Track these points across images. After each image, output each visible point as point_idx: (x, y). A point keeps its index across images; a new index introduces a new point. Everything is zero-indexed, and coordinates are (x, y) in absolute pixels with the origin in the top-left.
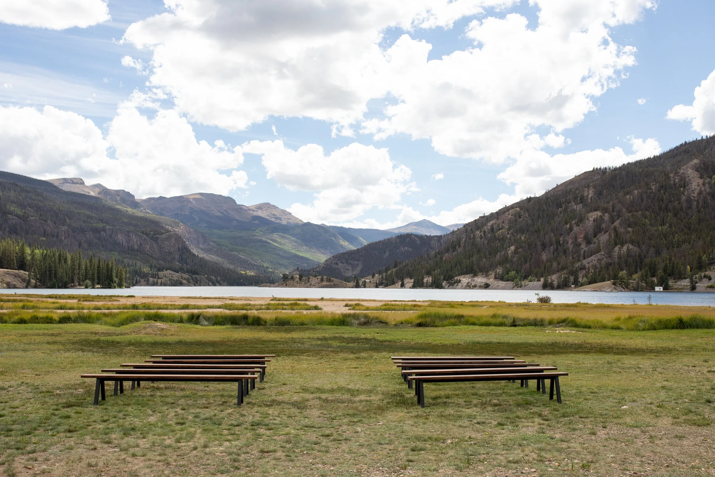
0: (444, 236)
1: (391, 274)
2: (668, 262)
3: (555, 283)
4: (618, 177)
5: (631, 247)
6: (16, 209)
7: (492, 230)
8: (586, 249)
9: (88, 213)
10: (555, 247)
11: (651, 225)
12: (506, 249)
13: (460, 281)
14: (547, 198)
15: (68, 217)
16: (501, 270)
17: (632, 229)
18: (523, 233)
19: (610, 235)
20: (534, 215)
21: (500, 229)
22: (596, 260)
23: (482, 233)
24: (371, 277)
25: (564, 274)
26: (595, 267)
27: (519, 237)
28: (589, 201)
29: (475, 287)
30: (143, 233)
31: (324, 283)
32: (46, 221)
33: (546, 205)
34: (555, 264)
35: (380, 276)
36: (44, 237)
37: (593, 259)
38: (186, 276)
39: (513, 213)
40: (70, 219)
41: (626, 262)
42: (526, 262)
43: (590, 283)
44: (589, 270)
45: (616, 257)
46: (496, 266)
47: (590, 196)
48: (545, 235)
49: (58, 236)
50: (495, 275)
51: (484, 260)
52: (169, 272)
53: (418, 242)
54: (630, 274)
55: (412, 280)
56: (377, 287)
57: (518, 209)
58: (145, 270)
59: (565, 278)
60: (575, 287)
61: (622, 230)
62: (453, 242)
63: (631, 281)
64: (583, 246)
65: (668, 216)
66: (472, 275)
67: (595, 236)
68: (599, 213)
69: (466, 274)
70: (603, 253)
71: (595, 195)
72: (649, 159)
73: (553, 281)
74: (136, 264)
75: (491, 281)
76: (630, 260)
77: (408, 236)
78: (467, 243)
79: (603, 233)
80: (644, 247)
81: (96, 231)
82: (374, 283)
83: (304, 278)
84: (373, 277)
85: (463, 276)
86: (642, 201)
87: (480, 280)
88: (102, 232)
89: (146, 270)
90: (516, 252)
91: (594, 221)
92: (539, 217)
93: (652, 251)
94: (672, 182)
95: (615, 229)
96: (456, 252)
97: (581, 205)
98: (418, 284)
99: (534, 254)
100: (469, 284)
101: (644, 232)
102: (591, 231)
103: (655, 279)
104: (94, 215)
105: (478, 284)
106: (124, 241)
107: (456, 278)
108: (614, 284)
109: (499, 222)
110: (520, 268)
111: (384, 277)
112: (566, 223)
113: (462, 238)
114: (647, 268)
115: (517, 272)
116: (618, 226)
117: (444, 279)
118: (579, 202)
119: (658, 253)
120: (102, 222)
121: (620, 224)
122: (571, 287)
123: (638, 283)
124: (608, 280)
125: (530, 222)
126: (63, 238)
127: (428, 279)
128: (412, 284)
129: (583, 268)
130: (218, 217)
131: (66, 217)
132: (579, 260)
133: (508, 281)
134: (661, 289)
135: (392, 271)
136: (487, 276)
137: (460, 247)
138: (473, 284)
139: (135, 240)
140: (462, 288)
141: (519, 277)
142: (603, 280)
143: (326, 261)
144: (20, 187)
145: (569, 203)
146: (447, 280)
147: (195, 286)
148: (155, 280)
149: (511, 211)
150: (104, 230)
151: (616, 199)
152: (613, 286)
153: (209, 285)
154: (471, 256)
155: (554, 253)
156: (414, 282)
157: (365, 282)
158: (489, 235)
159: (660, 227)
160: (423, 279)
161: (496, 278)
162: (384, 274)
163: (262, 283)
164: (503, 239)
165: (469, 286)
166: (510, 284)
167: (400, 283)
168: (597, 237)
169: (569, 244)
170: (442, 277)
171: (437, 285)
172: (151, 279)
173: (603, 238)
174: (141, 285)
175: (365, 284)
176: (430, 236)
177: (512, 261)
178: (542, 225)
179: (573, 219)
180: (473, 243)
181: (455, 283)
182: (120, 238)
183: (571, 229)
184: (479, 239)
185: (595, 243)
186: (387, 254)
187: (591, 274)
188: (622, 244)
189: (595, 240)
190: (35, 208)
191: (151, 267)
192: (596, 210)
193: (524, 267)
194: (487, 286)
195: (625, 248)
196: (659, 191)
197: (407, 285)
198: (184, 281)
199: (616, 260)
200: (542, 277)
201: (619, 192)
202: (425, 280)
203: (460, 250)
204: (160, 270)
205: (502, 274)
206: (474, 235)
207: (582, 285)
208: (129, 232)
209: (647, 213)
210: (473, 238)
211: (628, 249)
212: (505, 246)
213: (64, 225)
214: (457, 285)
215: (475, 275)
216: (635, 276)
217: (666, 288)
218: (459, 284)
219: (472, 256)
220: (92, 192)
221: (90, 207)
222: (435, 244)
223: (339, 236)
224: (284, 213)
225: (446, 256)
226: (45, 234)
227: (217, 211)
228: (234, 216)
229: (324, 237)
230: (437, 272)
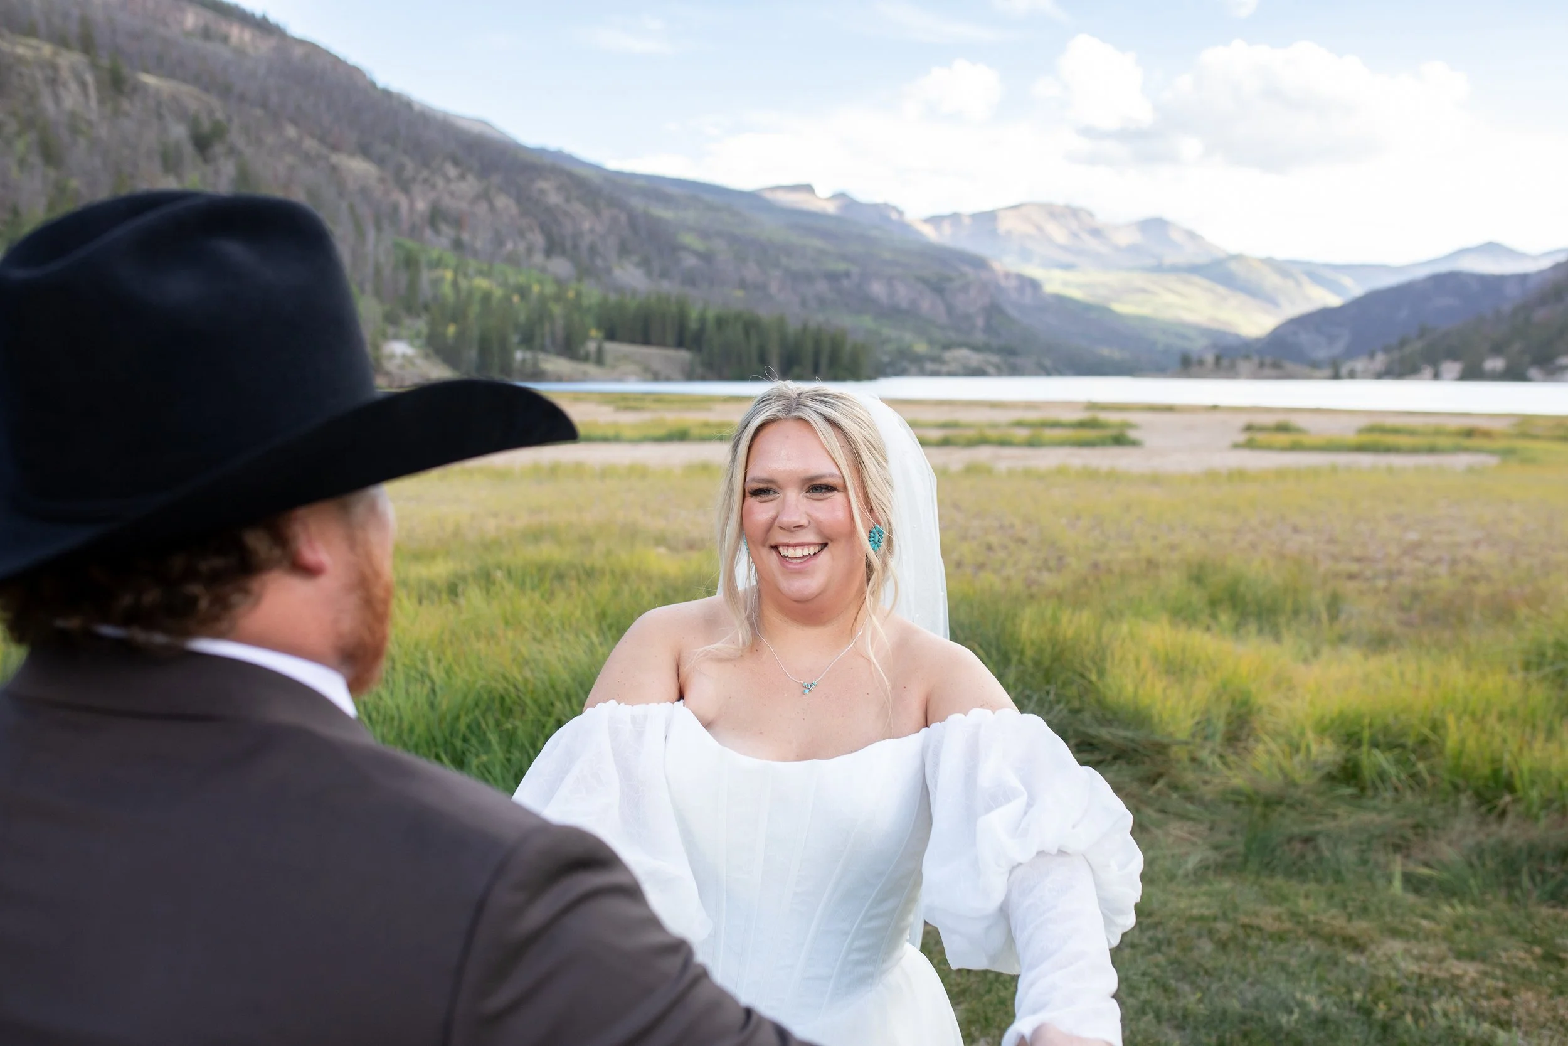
0: (1537, 273)
1: (1413, 352)
6: (694, 240)
9: (820, 244)
15: (785, 253)
24: (1367, 359)
30: (918, 278)
31: (1267, 371)
32: (744, 260)
35: (1388, 357)
38: (995, 359)
40: (789, 257)
49: (764, 288)
52: (964, 351)
53: (1476, 289)
55: (1459, 365)
56: (1380, 377)
58: (918, 348)
62: (1556, 286)
74: (903, 336)
77: (1452, 275)
81: (833, 277)
82: (1372, 370)
83: (1225, 362)
84: (1371, 359)
88: (844, 280)
89: (921, 348)
96: (1562, 305)
98: (1473, 373)
104: (831, 248)
106: (883, 296)
107: (1560, 360)
111: (1396, 359)
117: (1533, 362)
120: (845, 261)
126: (774, 291)
127: (1495, 364)
128: (1458, 372)
130: (1060, 247)
131: (782, 254)
135: (1415, 347)
139: (903, 294)
143: (1275, 329)
144: (706, 203)
146: (1540, 364)
147: (1011, 375)
148: (937, 366)
150: (848, 276)
153: (1038, 375)
156: (1463, 369)
157: (1354, 367)
160: (1482, 362)
162: (1397, 354)
163: (1142, 371)
167: (1431, 370)
170: (1528, 358)
172: (929, 366)
174: (910, 376)
175: (1353, 371)
176: (1503, 275)
181: (1558, 369)
182: (877, 289)
186: (1404, 312)
190: (727, 239)
191: (931, 342)
197: (1446, 375)
198: (991, 370)
202: (1488, 364)
204: (947, 347)
208: (891, 277)
213: (776, 267)
214: (1562, 375)
220: (831, 208)
221: (825, 234)
222: (1512, 291)
223: (1304, 279)
224: (1191, 235)
225: (1540, 315)
226: (743, 284)
227: (1058, 234)
228: (1092, 243)
229: (1272, 280)
230: (1517, 346)
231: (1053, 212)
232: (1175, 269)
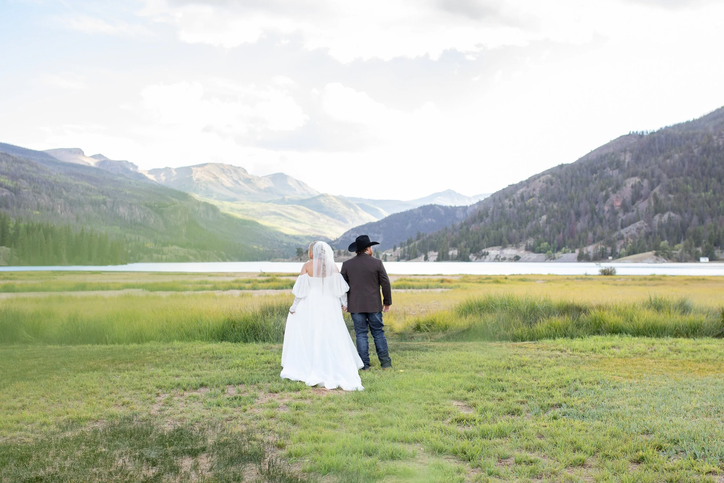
0: (470, 206)
1: (414, 247)
2: (713, 231)
3: (591, 255)
4: (657, 141)
5: (672, 214)
6: (7, 181)
7: (522, 198)
8: (624, 217)
9: (86, 184)
10: (590, 216)
11: (694, 191)
12: (537, 218)
13: (488, 254)
14: (581, 164)
15: (65, 189)
16: (532, 241)
17: (673, 196)
18: (555, 201)
19: (650, 203)
20: (567, 182)
21: (530, 197)
22: (635, 229)
23: (511, 202)
24: (392, 250)
25: (601, 244)
26: (632, 236)
27: (551, 205)
28: (626, 166)
29: (504, 259)
30: (146, 205)
31: (342, 257)
32: (39, 193)
33: (580, 171)
34: (590, 235)
35: (402, 249)
36: (38, 210)
37: (632, 229)
38: (193, 251)
39: (545, 180)
40: (67, 191)
41: (667, 232)
42: (559, 232)
43: (629, 254)
44: (627, 240)
45: (657, 226)
46: (527, 238)
47: (627, 161)
48: (579, 203)
49: (53, 209)
50: (526, 247)
51: (514, 230)
52: (175, 247)
53: (443, 213)
54: (672, 244)
55: (437, 253)
56: (398, 260)
57: (549, 176)
58: (148, 245)
59: (603, 249)
60: (613, 259)
61: (662, 197)
62: (480, 212)
63: (674, 252)
64: (620, 215)
65: (711, 181)
66: (501, 247)
67: (633, 203)
68: (637, 179)
69: (495, 246)
70: (642, 221)
71: (632, 159)
72: (688, 123)
73: (588, 252)
74: (139, 238)
75: (521, 252)
76: (672, 229)
77: (432, 206)
78: (495, 213)
79: (642, 200)
80: (686, 216)
81: (95, 204)
82: (395, 257)
84: (394, 250)
85: (491, 248)
86: (684, 166)
87: (510, 252)
88: (102, 206)
89: (150, 245)
90: (548, 222)
91: (632, 187)
92: (572, 184)
93: (695, 219)
94: (716, 145)
95: (655, 196)
96: (483, 223)
97: (617, 171)
98: (443, 258)
99: (568, 224)
100: (498, 257)
101: (686, 199)
102: (629, 199)
103: (700, 249)
104: (93, 187)
105: (507, 257)
106: (126, 215)
107: (483, 251)
108: (656, 255)
109: (529, 189)
110: (552, 238)
111: (407, 250)
112: (602, 190)
113: (490, 207)
114: (691, 237)
115: (550, 243)
116: (658, 193)
117: (471, 252)
118: (615, 167)
119: (702, 221)
120: (103, 195)
121: (660, 191)
122: (608, 258)
123: (681, 253)
124: (649, 250)
125: (563, 189)
126: (59, 211)
127: (453, 252)
128: (436, 257)
129: (621, 238)
130: (228, 188)
131: (63, 189)
132: (616, 230)
133: (540, 252)
134: (707, 259)
135: (415, 244)
136: (517, 247)
137: (487, 216)
138: (502, 257)
139: (138, 214)
140: (490, 261)
141: (552, 249)
142: (643, 251)
143: (345, 234)
144: (13, 157)
145: (604, 168)
146: (474, 253)
147: (203, 261)
148: (160, 256)
149: (542, 178)
150: (105, 203)
151: (656, 163)
152: (655, 257)
153: (218, 261)
154: (499, 226)
155: (589, 223)
156: (439, 255)
157: (386, 256)
158: (519, 204)
159: (703, 194)
160: (448, 252)
161: (527, 249)
162: (406, 247)
163: (276, 258)
164: (534, 208)
165: (497, 259)
166: (542, 256)
167: (423, 256)
168: (636, 204)
169: (606, 212)
170: (468, 250)
171: (463, 258)
172: (155, 255)
173: (642, 205)
174: (144, 262)
175: (386, 257)
176: (455, 207)
177: (544, 231)
178: (576, 193)
179: (610, 186)
180: (502, 214)
181: (482, 255)
182: (122, 211)
183: (607, 197)
184: (508, 209)
185: (633, 211)
186: (409, 226)
187: (630, 244)
188: (663, 212)
189: (634, 208)
190: (28, 180)
191: (155, 242)
192: (633, 175)
193: (557, 237)
194: (517, 259)
195: (666, 216)
196: (702, 154)
197: (431, 259)
198: (191, 257)
199: (657, 229)
200: (577, 248)
201: (658, 156)
202: (450, 253)
203: (488, 220)
204: (164, 245)
205: (534, 245)
206: (502, 204)
207: (620, 256)
208: (131, 204)
209: (689, 178)
210: (502, 207)
211: (669, 218)
212: (536, 216)
213: (60, 197)
214: (485, 258)
215: (505, 247)
216: (677, 246)
217: (713, 259)
218: (487, 257)
219: (501, 227)
220: (93, 163)
221: (90, 179)
222: (460, 215)
223: (358, 207)
224: (299, 183)
225: (473, 227)
226: (39, 207)
227: (227, 182)
228: (246, 187)
229: (342, 208)
230: (463, 244)
231: (224, 169)
232: (291, 202)
